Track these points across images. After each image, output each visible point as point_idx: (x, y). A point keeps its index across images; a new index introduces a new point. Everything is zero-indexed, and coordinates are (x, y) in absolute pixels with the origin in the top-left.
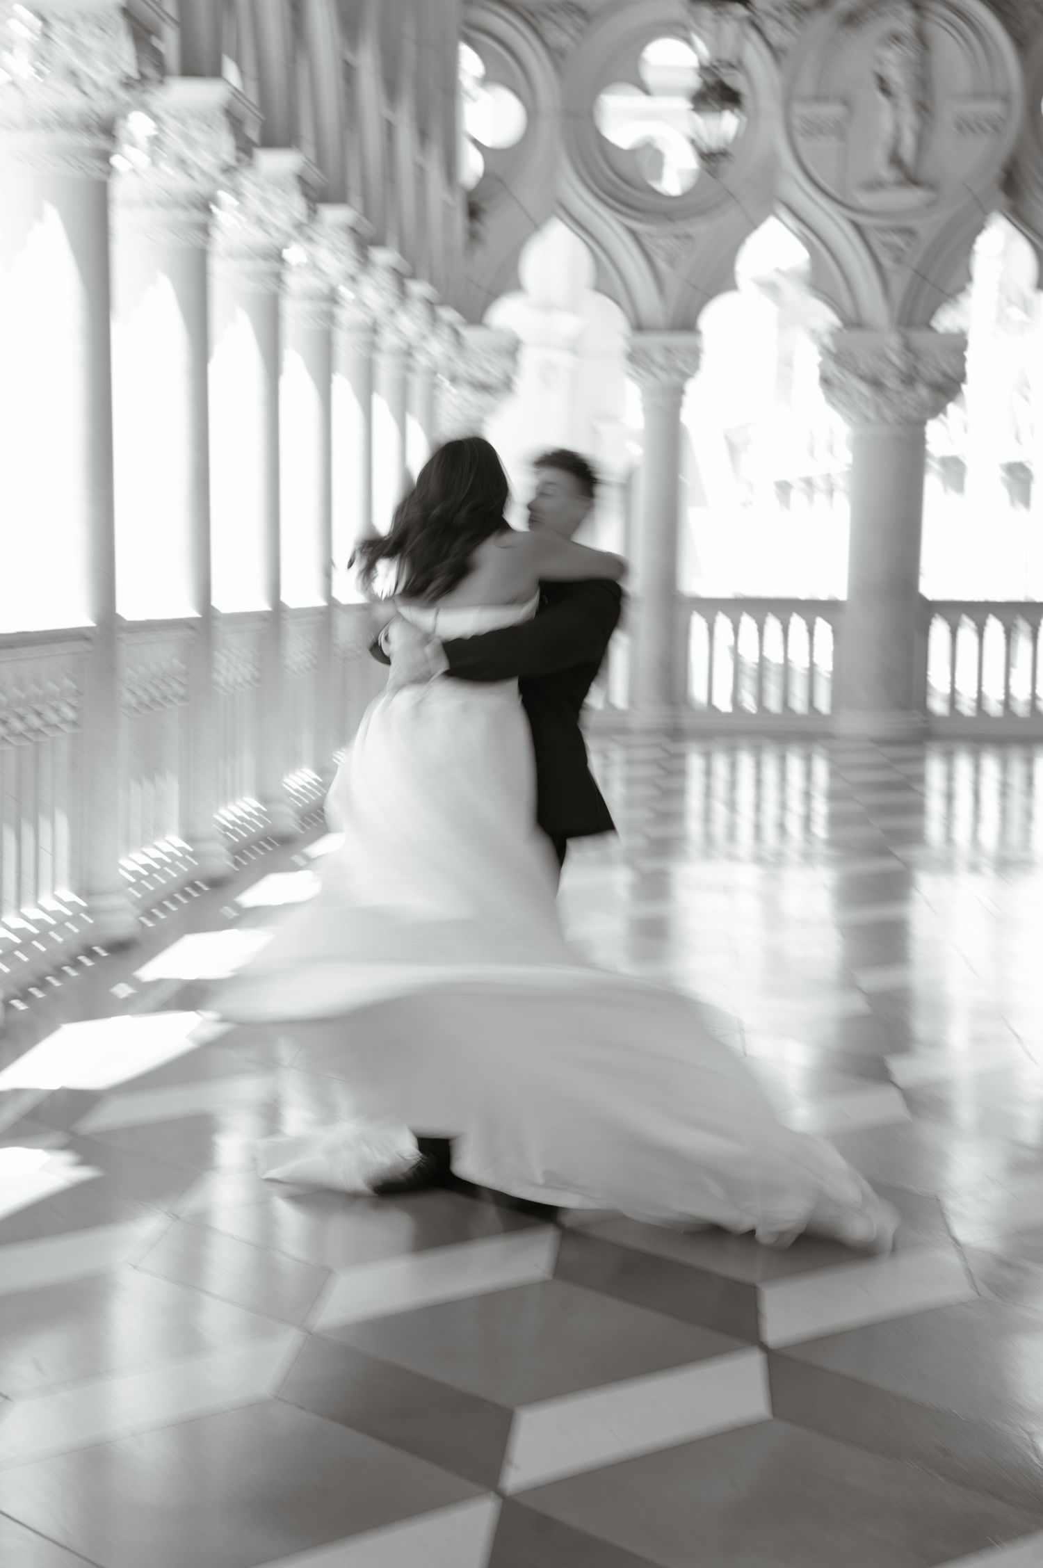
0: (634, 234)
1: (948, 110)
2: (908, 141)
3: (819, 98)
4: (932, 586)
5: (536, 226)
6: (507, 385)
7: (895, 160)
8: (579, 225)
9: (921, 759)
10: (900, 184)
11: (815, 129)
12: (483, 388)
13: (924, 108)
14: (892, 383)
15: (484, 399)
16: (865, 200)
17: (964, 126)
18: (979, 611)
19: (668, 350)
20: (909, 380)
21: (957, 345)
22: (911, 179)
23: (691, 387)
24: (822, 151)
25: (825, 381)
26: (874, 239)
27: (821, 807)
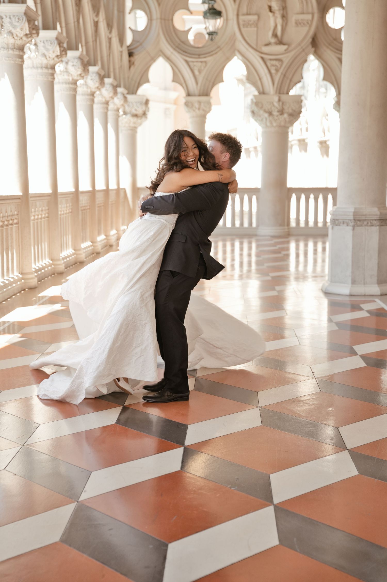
0: (187, 62)
1: (293, 18)
2: (279, 28)
3: (248, 14)
4: (291, 184)
5: (153, 60)
6: (144, 114)
7: (275, 35)
8: (168, 59)
9: (288, 242)
10: (276, 44)
11: (247, 24)
12: (136, 116)
13: (284, 17)
14: (275, 113)
15: (135, 119)
16: (265, 49)
17: (297, 23)
18: (307, 191)
19: (200, 103)
20: (282, 112)
21: (299, 101)
22: (281, 42)
23: (208, 116)
24: (250, 32)
25: (253, 112)
26: (269, 63)
27: (254, 259)
